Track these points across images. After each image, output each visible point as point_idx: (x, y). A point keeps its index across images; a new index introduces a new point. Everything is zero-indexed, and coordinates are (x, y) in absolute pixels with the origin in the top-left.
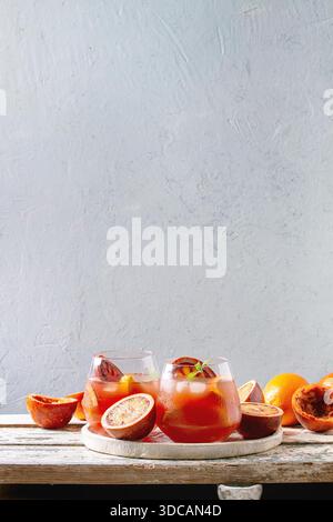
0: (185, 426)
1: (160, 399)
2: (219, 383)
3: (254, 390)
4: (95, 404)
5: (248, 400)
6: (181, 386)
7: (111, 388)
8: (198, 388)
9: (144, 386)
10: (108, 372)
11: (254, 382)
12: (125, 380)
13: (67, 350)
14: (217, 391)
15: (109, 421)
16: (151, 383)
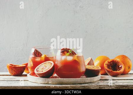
0: (65, 72)
1: (56, 63)
2: (78, 57)
3: (90, 61)
4: (32, 65)
5: (88, 64)
6: (64, 58)
7: (38, 59)
8: (70, 58)
9: (50, 58)
10: (37, 54)
11: (90, 58)
12: (43, 56)
13: (22, 50)
14: (77, 60)
15: (37, 71)
16: (53, 57)
